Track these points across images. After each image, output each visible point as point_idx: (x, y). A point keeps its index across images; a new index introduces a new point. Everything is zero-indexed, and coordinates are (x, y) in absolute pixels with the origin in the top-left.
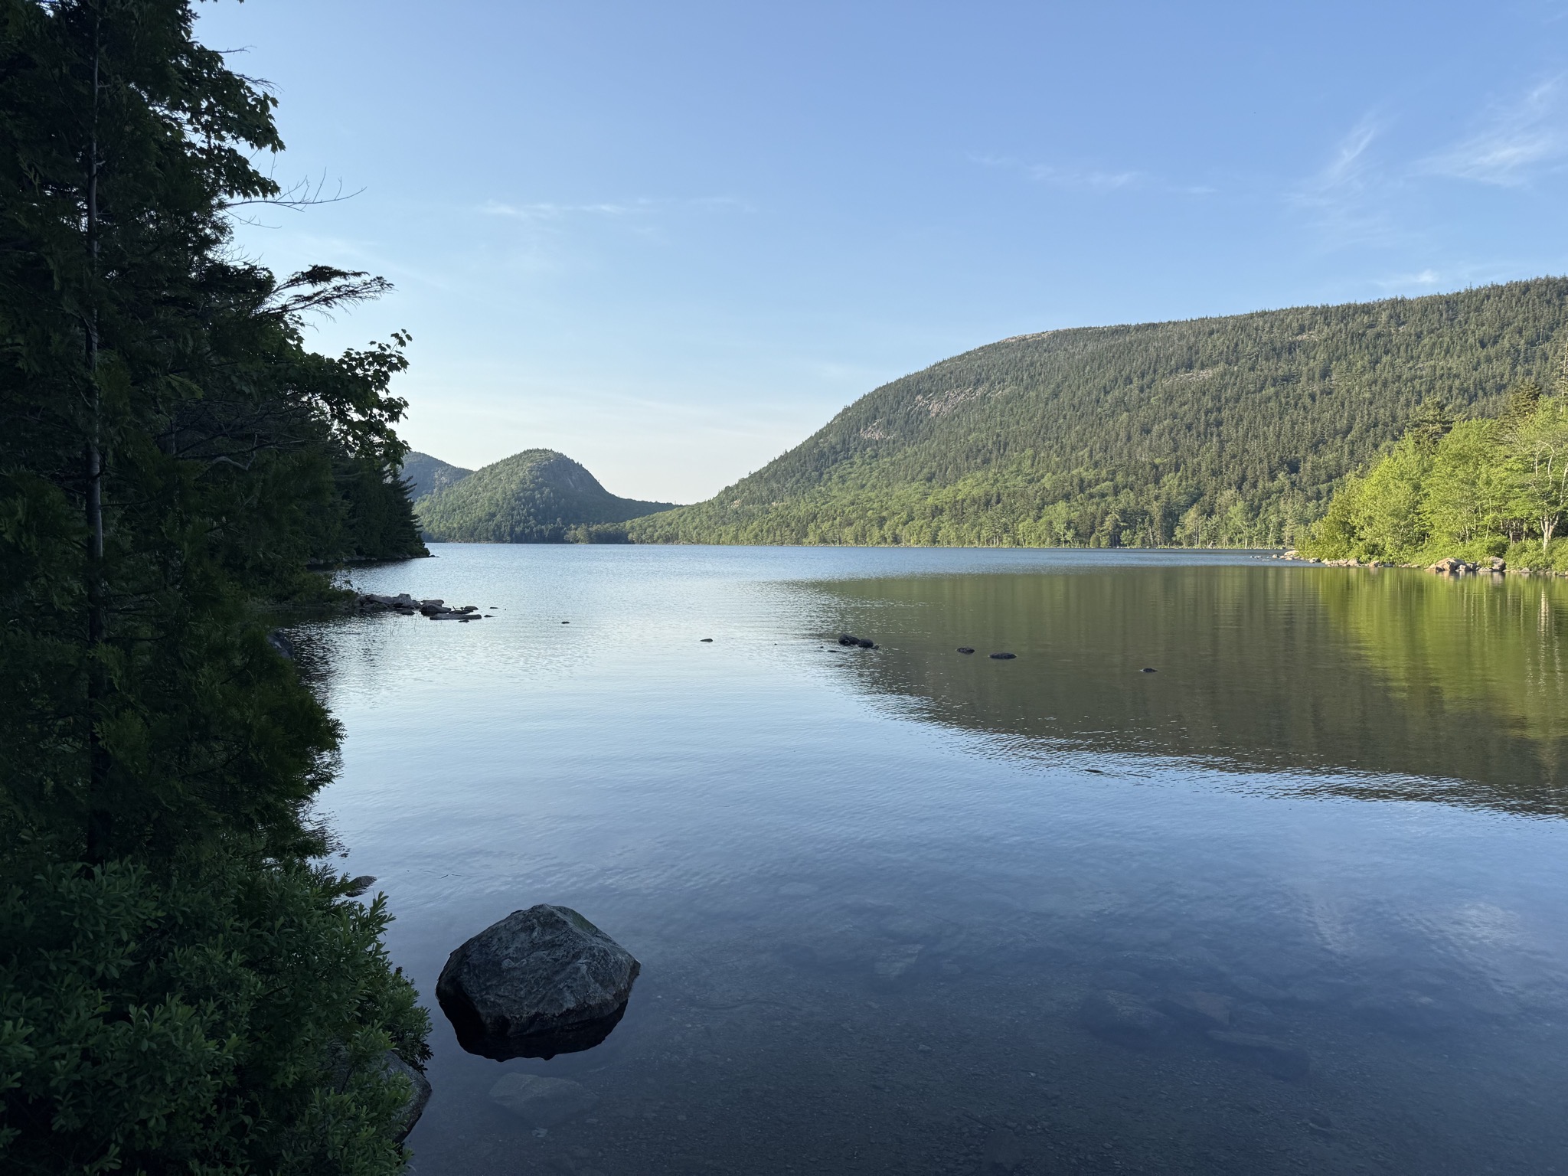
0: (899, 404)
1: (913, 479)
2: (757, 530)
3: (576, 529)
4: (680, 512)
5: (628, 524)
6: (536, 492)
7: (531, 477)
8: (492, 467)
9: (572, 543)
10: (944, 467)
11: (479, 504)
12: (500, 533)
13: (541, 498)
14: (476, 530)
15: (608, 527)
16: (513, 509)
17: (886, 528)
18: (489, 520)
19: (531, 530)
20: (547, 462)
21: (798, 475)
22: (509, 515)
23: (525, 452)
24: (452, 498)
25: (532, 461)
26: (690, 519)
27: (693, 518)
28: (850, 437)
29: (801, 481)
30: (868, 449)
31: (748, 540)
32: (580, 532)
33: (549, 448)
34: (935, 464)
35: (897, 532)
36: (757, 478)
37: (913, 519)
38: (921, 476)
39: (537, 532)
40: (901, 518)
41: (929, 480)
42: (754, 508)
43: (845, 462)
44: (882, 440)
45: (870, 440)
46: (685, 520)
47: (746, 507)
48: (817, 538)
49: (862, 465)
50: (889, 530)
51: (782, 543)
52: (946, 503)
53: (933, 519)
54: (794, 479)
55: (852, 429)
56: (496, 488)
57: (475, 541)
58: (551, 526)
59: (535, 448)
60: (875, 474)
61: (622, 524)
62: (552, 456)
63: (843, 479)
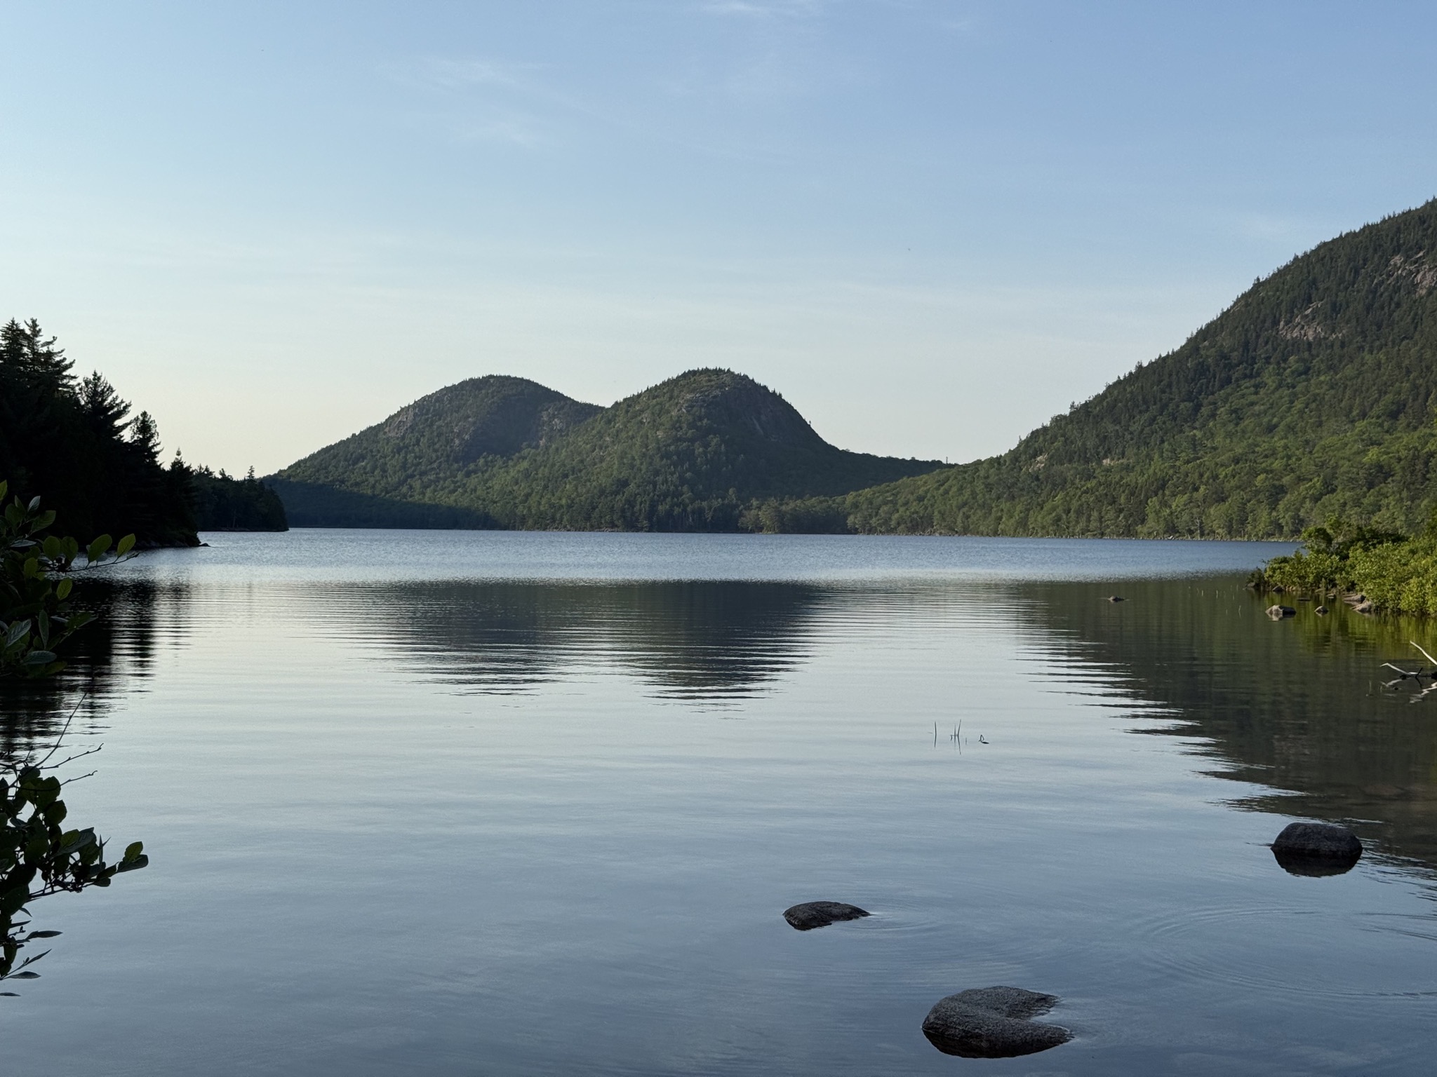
0: (1357, 272)
1: (1363, 415)
2: (1060, 510)
3: (759, 508)
4: (943, 476)
5: (850, 498)
6: (697, 444)
7: (690, 418)
8: (631, 402)
9: (752, 532)
10: (1423, 390)
11: (604, 465)
12: (633, 514)
13: (705, 453)
14: (594, 509)
15: (814, 503)
16: (657, 473)
17: (1281, 506)
18: (616, 493)
19: (685, 510)
20: (718, 392)
21: (1154, 409)
22: (649, 483)
23: (685, 375)
24: (564, 453)
25: (693, 391)
26: (954, 489)
27: (961, 489)
28: (1258, 337)
29: (1160, 419)
30: (1292, 359)
31: (1043, 528)
32: (765, 515)
33: (725, 367)
34: (1406, 385)
35: (1302, 514)
36: (1083, 414)
37: (1333, 491)
38: (1376, 411)
39: (693, 512)
40: (1310, 488)
41: (1394, 415)
42: (1068, 469)
43: (1246, 383)
44: (1319, 341)
45: (1295, 342)
46: (947, 492)
47: (1057, 468)
48: (1162, 525)
49: (1277, 389)
50: (1287, 510)
51: (1103, 534)
52: (1400, 460)
53: (1369, 489)
54: (1147, 415)
55: (1264, 321)
56: (632, 437)
57: (592, 529)
58: (716, 503)
59: (701, 367)
60: (1299, 405)
61: (839, 499)
62: (727, 379)
63: (1237, 415)
